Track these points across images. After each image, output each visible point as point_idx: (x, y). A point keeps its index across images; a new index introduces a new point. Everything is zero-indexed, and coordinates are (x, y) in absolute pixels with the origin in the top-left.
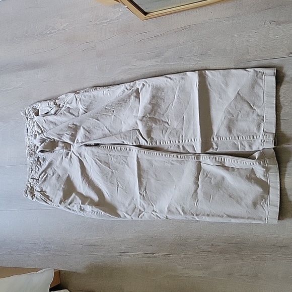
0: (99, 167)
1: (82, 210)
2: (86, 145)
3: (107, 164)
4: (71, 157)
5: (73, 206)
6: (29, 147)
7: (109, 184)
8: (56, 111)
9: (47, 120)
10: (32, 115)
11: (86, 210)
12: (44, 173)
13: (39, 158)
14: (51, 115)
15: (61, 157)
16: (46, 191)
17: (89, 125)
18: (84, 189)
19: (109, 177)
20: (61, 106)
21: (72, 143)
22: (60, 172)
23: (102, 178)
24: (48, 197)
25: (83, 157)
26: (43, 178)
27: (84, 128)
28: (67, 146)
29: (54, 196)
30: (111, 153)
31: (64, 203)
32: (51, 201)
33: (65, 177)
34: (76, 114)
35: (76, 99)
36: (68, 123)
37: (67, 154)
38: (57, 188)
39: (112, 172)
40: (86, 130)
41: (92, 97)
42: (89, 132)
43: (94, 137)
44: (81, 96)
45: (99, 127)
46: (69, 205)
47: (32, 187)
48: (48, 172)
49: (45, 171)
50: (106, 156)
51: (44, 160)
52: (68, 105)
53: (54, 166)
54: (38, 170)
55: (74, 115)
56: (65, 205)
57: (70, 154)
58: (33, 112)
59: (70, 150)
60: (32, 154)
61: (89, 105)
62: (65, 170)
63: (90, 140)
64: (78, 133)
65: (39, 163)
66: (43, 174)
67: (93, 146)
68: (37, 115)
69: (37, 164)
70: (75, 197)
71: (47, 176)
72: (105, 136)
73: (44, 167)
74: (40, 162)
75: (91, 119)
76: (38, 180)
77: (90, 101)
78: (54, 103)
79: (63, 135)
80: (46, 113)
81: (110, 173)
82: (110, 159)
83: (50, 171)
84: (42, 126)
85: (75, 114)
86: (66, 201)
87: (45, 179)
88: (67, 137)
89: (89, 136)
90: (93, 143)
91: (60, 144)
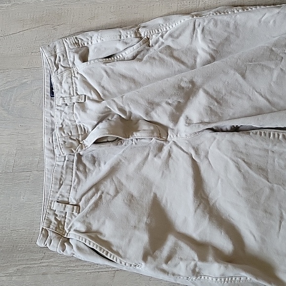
0: (244, 178)
1: (196, 273)
2: (212, 130)
3: (262, 170)
4: (170, 155)
5: (176, 266)
6: (61, 129)
7: (261, 213)
8: (138, 53)
9: (113, 71)
10: (71, 59)
11: (205, 272)
12: (94, 190)
13: (79, 156)
14: (124, 60)
15: (145, 153)
16: (101, 230)
17: (219, 85)
18: (197, 226)
19: (263, 198)
20: (151, 42)
21: (171, 125)
22: (133, 187)
23: (248, 201)
24: (107, 245)
25: (203, 154)
26: (89, 200)
27: (207, 93)
28: (161, 131)
29: (123, 243)
30: (276, 148)
31: (155, 258)
32: (118, 254)
33: (147, 199)
34: (188, 60)
35: (194, 29)
36: (179, 76)
37: (160, 149)
38: (132, 223)
39: (272, 189)
40: (212, 97)
41: (231, 25)
42: (218, 102)
43: (231, 112)
44: (209, 22)
45: (242, 92)
46: (166, 262)
47: (59, 222)
48: (102, 188)
49: (96, 186)
50: (262, 153)
51: (94, 160)
52: (169, 42)
53: (121, 176)
54: (79, 183)
55: (183, 63)
56: (155, 263)
57: (166, 149)
58: (76, 52)
59: (166, 141)
60: (72, 146)
61: (222, 44)
62: (147, 183)
63: (221, 119)
64: (189, 104)
65: (81, 168)
66: (90, 193)
67: (227, 131)
68: (84, 59)
69: (78, 169)
70: (176, 245)
71: (101, 197)
72: (259, 112)
73: (93, 178)
74: (85, 166)
75: (232, 72)
76: (77, 205)
77: (226, 34)
78: (135, 33)
79: (158, 104)
80: (108, 57)
81: (267, 191)
82: (270, 161)
83: (109, 187)
84: (100, 84)
85: (186, 61)
86: (157, 253)
87: (96, 205)
88: (165, 111)
89: (218, 110)
90: (228, 125)
91: (144, 126)
